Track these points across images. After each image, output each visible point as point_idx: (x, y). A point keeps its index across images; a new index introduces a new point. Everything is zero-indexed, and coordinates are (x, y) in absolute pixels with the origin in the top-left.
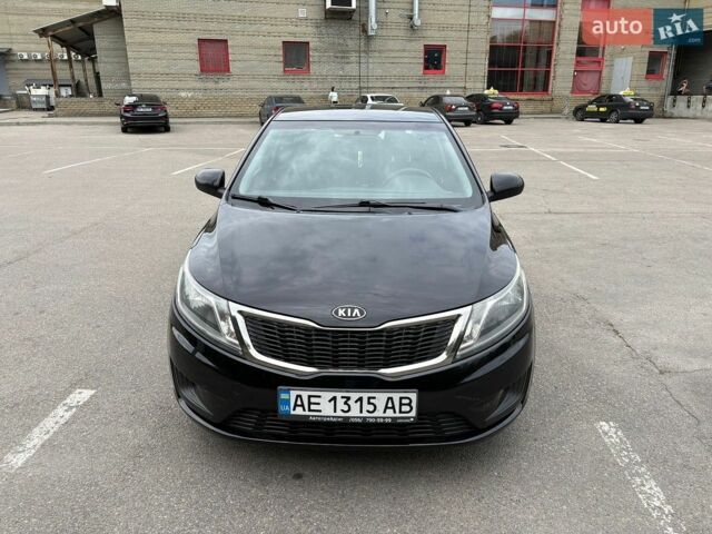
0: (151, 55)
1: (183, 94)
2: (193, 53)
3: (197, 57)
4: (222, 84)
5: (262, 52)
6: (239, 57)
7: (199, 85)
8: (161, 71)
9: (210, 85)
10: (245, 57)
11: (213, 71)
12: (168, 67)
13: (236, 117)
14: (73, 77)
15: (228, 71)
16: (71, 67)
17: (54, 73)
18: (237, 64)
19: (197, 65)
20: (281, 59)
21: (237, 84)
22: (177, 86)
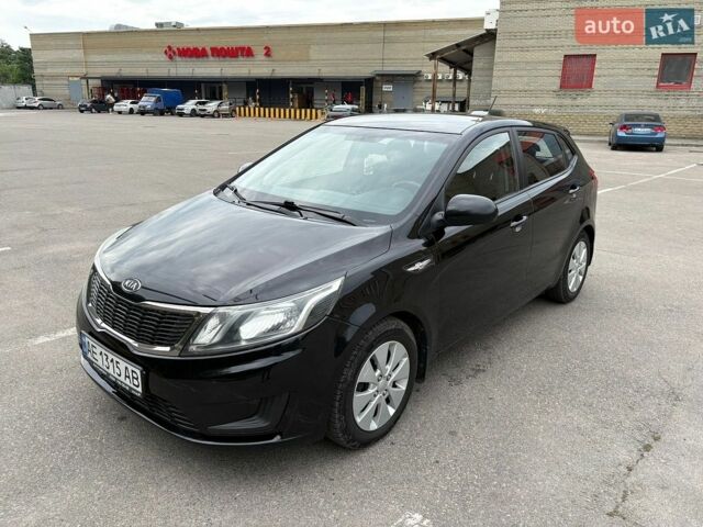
0: (515, 73)
1: (536, 111)
2: (557, 70)
3: (560, 73)
4: (580, 101)
5: (634, 65)
6: (606, 73)
7: (554, 101)
8: (521, 88)
9: (568, 101)
10: (612, 72)
11: (573, 87)
12: (528, 84)
13: (588, 135)
14: (454, 95)
15: (590, 86)
16: (455, 85)
17: (434, 91)
18: (602, 80)
19: (558, 81)
20: (657, 73)
21: (597, 101)
22: (532, 103)
